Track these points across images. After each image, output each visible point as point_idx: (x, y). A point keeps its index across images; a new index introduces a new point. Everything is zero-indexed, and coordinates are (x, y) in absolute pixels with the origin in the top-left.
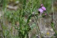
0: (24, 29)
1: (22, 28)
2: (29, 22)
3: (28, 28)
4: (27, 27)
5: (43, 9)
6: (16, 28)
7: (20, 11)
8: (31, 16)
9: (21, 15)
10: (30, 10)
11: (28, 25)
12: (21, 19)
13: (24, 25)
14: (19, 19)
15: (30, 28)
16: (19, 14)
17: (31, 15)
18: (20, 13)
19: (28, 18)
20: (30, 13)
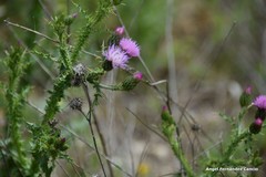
0: (33, 145)
1: (21, 141)
2: (57, 109)
3: (50, 142)
4: (47, 137)
5: (125, 48)
7: (12, 56)
8: (67, 83)
9: (15, 76)
10: (63, 53)
11: (52, 125)
12: (16, 95)
13: (30, 127)
14: (9, 97)
16: (9, 70)
17: (68, 78)
18: (12, 66)
19: (52, 90)
20: (62, 68)
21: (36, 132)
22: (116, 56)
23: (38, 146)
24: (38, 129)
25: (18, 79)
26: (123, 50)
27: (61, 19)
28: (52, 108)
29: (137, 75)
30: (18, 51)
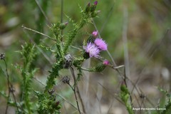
0: (38, 106)
1: (31, 103)
2: (54, 83)
3: (49, 104)
4: (47, 101)
6: (12, 102)
7: (26, 49)
8: (61, 66)
9: (27, 61)
10: (58, 47)
11: (51, 93)
12: (28, 74)
13: (37, 94)
14: (23, 74)
15: (58, 103)
17: (61, 63)
18: (26, 55)
19: (51, 71)
20: (58, 57)
21: (41, 97)
22: (92, 50)
23: (41, 106)
24: (42, 96)
25: (29, 64)
26: (96, 46)
27: (58, 26)
28: (51, 82)
29: (105, 62)
30: (30, 45)
